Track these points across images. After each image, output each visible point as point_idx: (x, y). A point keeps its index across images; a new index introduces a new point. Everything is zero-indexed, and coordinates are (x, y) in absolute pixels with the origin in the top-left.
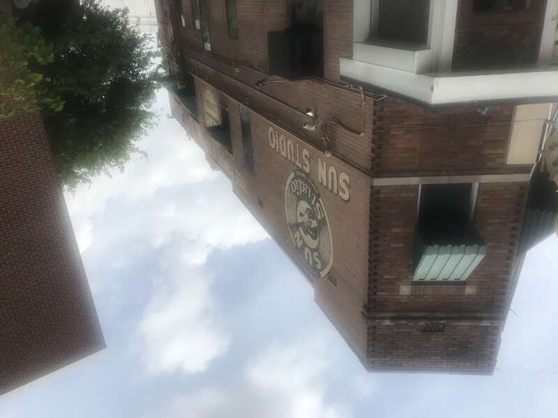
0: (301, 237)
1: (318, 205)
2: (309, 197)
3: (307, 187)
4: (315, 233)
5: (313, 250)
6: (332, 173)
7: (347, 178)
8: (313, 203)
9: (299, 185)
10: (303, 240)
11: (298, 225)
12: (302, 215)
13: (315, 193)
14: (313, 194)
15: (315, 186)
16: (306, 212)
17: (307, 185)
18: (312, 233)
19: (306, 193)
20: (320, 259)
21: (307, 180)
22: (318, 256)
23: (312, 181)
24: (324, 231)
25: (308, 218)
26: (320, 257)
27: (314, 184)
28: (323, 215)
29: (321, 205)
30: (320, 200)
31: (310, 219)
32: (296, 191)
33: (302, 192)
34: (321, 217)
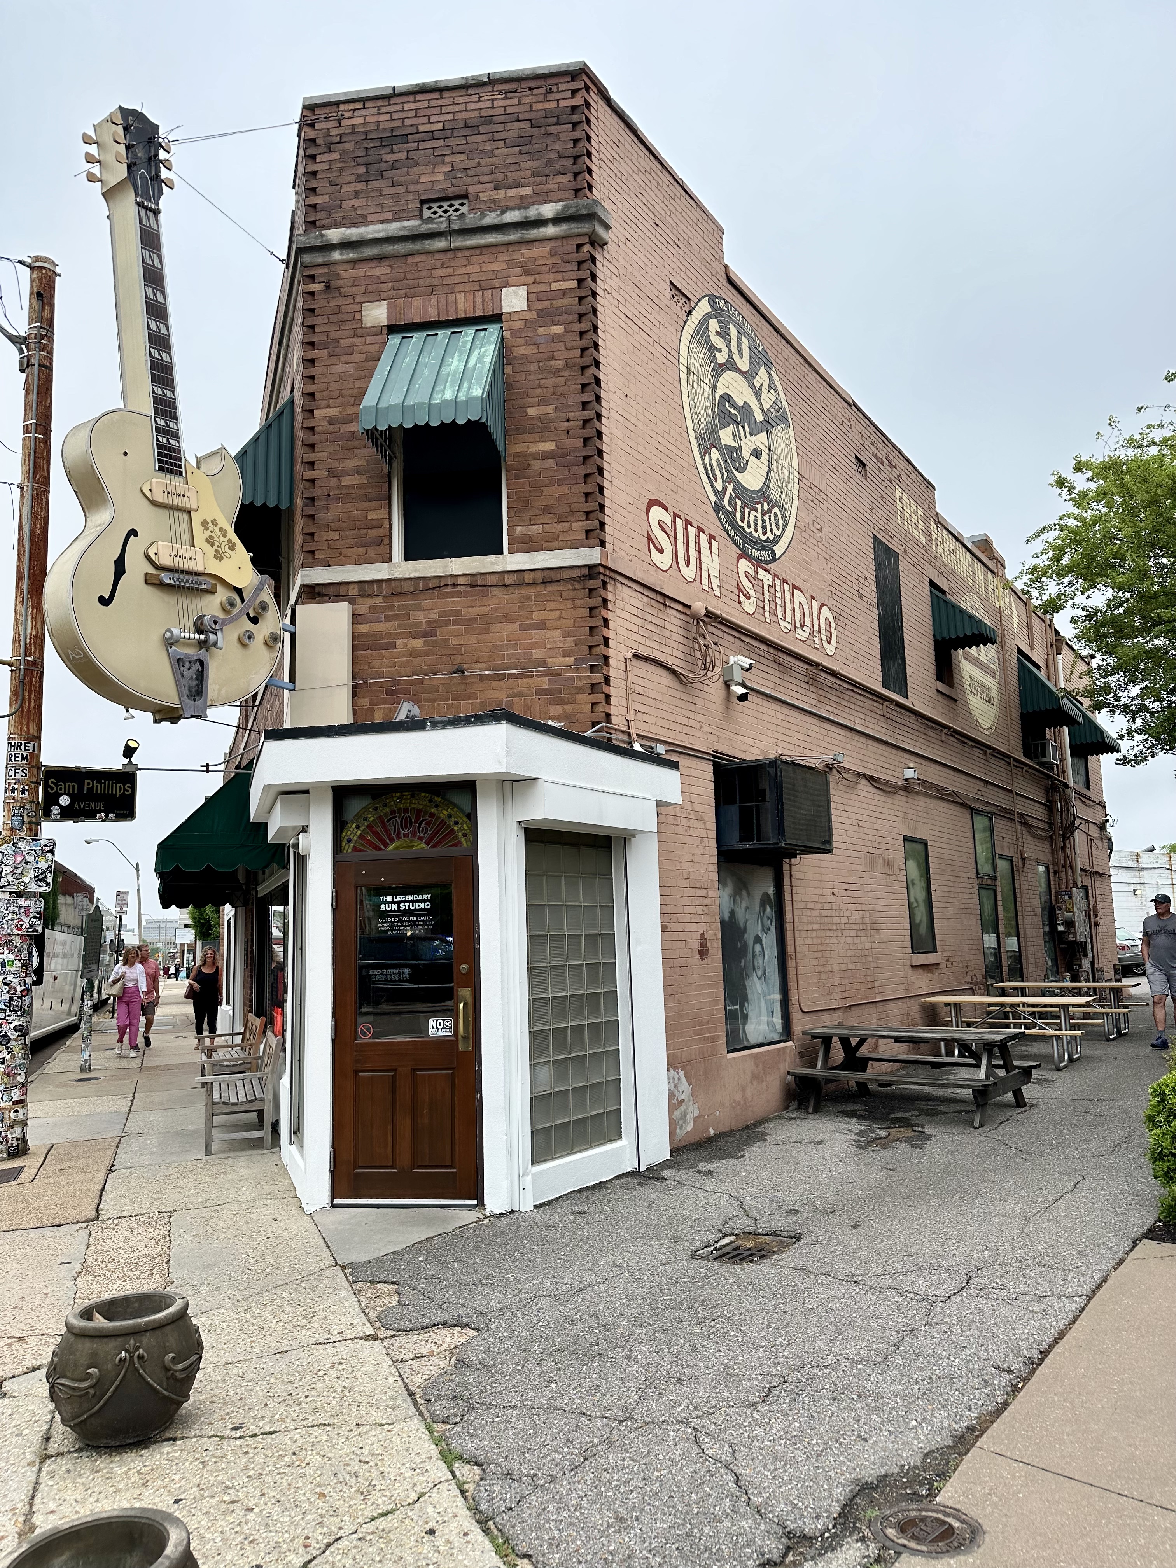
0: (758, 395)
1: (719, 485)
2: (739, 503)
3: (745, 525)
4: (725, 411)
5: (730, 365)
6: (688, 562)
7: (655, 556)
8: (730, 487)
9: (764, 528)
10: (752, 386)
11: (768, 425)
12: (757, 454)
13: (726, 513)
14: (730, 510)
15: (726, 531)
16: (747, 461)
17: (744, 530)
18: (732, 411)
19: (747, 510)
20: (712, 346)
21: (744, 543)
22: (717, 354)
23: (732, 538)
24: (704, 422)
25: (740, 448)
26: (712, 349)
27: (729, 535)
28: (707, 461)
29: (712, 486)
30: (713, 499)
31: (736, 445)
32: (770, 511)
33: (757, 511)
34: (710, 456)
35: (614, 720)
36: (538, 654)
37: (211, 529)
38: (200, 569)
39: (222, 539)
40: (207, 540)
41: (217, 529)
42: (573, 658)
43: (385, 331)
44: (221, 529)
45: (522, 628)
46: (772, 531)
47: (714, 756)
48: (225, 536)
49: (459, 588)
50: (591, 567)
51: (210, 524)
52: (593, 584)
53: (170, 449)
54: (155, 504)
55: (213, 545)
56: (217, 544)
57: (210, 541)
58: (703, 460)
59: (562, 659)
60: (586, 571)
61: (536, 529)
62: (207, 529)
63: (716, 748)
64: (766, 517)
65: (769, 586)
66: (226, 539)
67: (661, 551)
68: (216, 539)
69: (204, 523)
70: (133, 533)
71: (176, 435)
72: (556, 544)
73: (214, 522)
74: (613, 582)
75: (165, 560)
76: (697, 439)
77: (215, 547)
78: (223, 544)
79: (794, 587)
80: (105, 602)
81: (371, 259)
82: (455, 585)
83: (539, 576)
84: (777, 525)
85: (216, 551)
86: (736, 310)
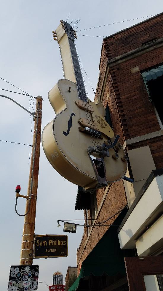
43: (140, 72)
55: (100, 123)
78: (103, 123)
81: (131, 59)
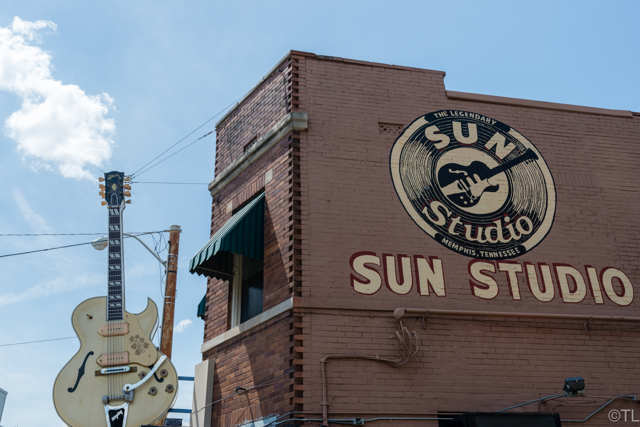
0: (492, 152)
1: (442, 221)
2: (469, 228)
3: (479, 239)
4: (447, 175)
5: (454, 144)
6: (401, 281)
7: (359, 287)
8: (456, 221)
9: (506, 234)
10: (484, 149)
11: (506, 165)
12: (493, 189)
13: (451, 238)
14: (458, 234)
15: (454, 250)
16: (479, 198)
17: (478, 243)
18: (458, 172)
19: (480, 229)
20: (430, 141)
21: (477, 252)
22: (435, 144)
23: (462, 252)
24: (420, 189)
25: (469, 192)
26: (430, 145)
27: (457, 251)
28: (425, 211)
29: (432, 225)
30: (433, 232)
31: (464, 191)
32: (513, 222)
33: (495, 225)
34: (429, 207)
35: (305, 407)
36: (271, 371)
37: (135, 340)
38: (125, 361)
39: (141, 343)
40: (132, 347)
41: (138, 339)
42: (283, 370)
43: (232, 214)
44: (141, 339)
45: (267, 356)
46: (517, 233)
47: (439, 416)
48: (142, 342)
49: (247, 339)
50: (291, 310)
51: (135, 338)
52: (292, 320)
53: (117, 308)
54: (104, 336)
56: (138, 347)
57: (134, 347)
58: (419, 212)
59: (279, 372)
60: (288, 314)
61: (272, 295)
62: (133, 341)
63: (441, 409)
64: (510, 227)
65: (517, 272)
66: (143, 343)
67: (368, 282)
68: (137, 344)
69: (132, 339)
70: (92, 353)
71: (120, 301)
72: (278, 301)
73: (137, 337)
74: (309, 315)
75: (105, 362)
76: (413, 202)
77: (137, 349)
78: (141, 346)
79: (555, 265)
80: (71, 390)
81: (229, 183)
82: (245, 337)
83: (273, 322)
84: (526, 227)
85: (137, 351)
86: (459, 112)
